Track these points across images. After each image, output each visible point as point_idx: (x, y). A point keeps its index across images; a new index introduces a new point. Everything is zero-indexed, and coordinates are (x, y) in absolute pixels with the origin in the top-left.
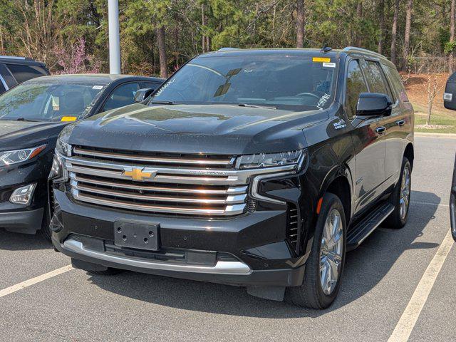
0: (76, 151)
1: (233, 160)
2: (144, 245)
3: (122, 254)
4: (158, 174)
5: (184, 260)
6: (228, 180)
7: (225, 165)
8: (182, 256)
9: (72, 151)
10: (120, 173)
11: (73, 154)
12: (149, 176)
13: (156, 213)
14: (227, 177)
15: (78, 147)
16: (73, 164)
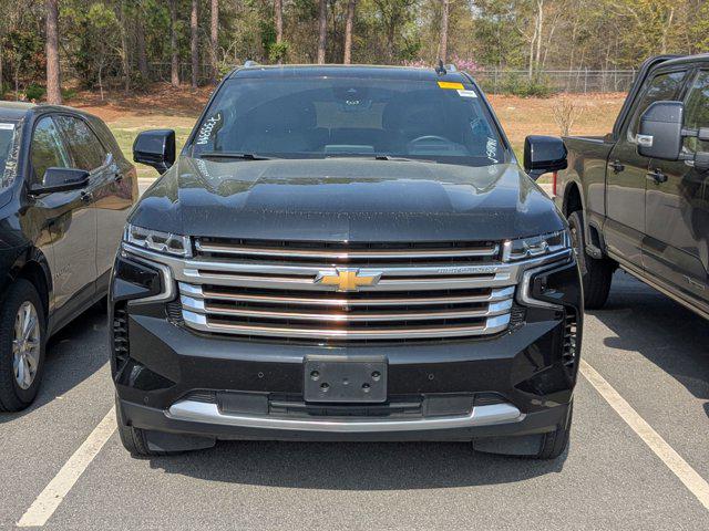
0: (200, 247)
1: (497, 248)
2: (362, 395)
3: (304, 414)
4: (383, 278)
5: (418, 412)
6: (495, 278)
7: (482, 257)
8: (418, 405)
9: (194, 248)
10: (310, 281)
11: (196, 254)
12: (369, 282)
13: (369, 341)
14: (493, 275)
15: (203, 240)
16: (201, 271)
